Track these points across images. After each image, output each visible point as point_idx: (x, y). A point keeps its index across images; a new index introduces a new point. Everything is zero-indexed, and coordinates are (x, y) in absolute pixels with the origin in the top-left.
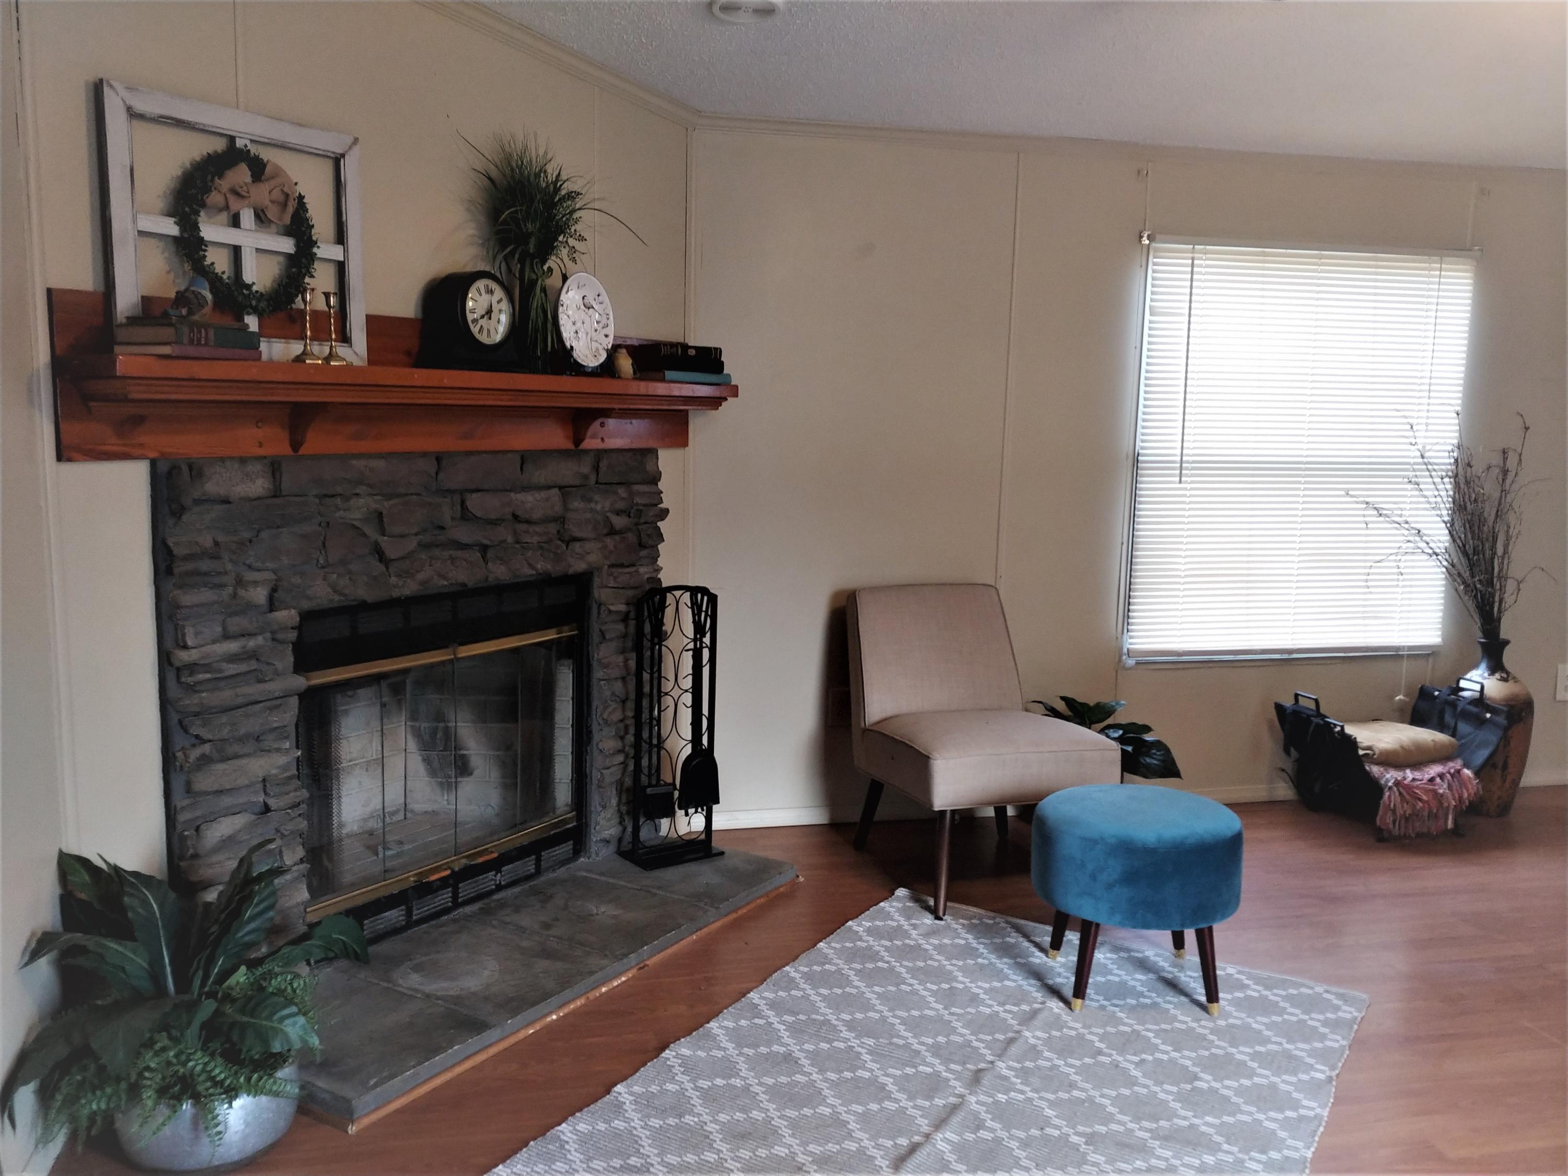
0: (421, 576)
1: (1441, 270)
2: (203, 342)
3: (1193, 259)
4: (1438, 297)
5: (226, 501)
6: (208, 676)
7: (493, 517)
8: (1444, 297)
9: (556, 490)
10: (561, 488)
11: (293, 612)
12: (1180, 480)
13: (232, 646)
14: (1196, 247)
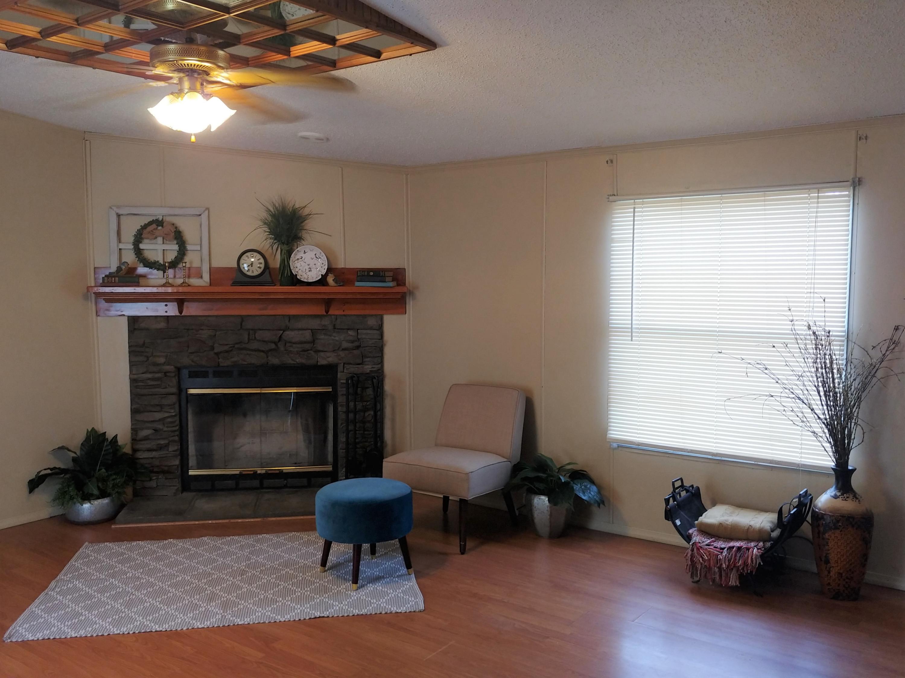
0: (233, 360)
1: (818, 197)
2: (113, 281)
3: (634, 208)
4: (816, 217)
5: (147, 329)
6: (143, 384)
7: (266, 339)
8: (821, 217)
9: (310, 331)
10: (311, 330)
11: (172, 367)
12: (632, 339)
13: (149, 376)
14: (636, 201)
